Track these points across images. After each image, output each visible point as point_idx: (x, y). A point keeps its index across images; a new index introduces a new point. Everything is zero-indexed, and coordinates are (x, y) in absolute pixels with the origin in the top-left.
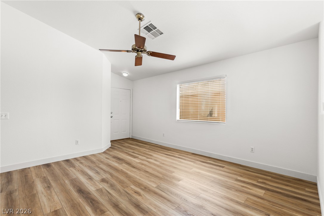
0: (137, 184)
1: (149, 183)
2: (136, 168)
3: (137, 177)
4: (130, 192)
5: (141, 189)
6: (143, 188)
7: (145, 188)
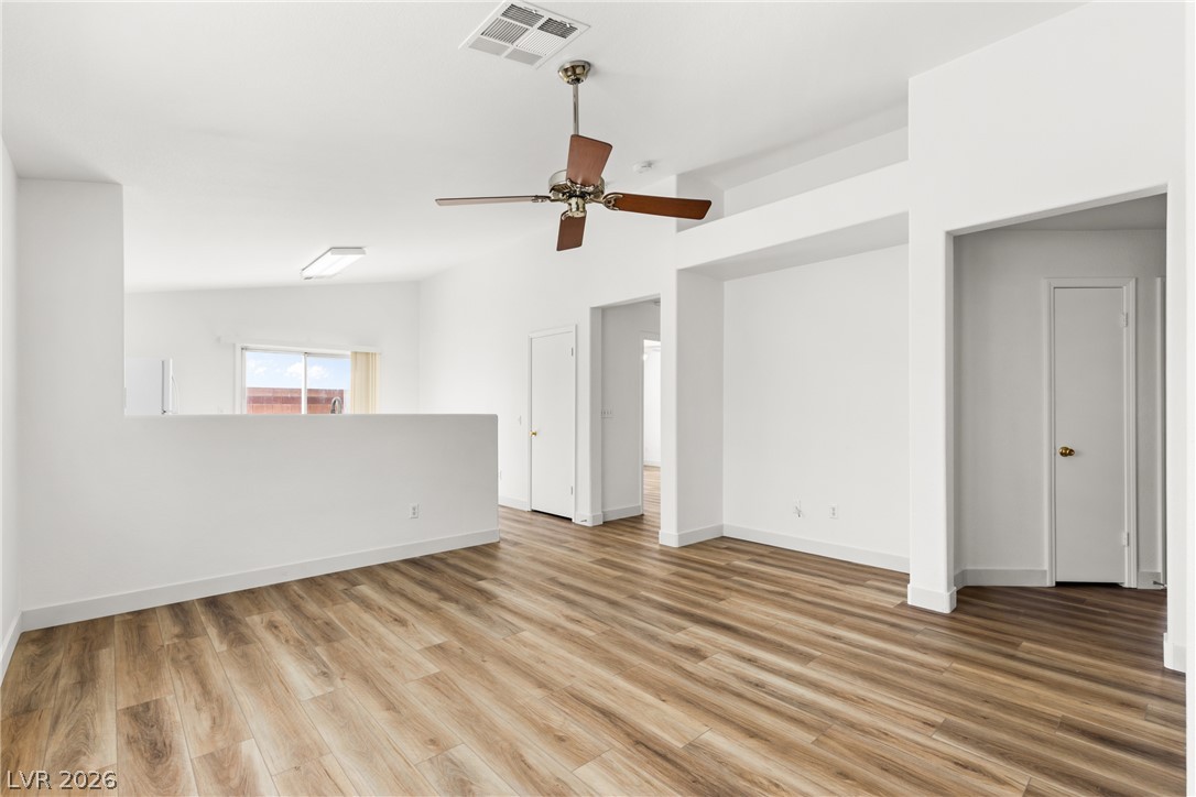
0: (576, 640)
1: (540, 642)
2: (595, 707)
3: (581, 661)
4: (592, 622)
5: (563, 628)
6: (560, 630)
7: (553, 629)
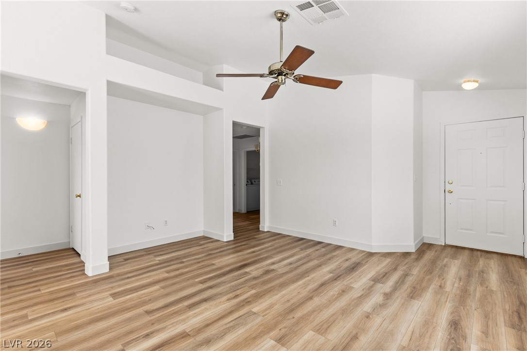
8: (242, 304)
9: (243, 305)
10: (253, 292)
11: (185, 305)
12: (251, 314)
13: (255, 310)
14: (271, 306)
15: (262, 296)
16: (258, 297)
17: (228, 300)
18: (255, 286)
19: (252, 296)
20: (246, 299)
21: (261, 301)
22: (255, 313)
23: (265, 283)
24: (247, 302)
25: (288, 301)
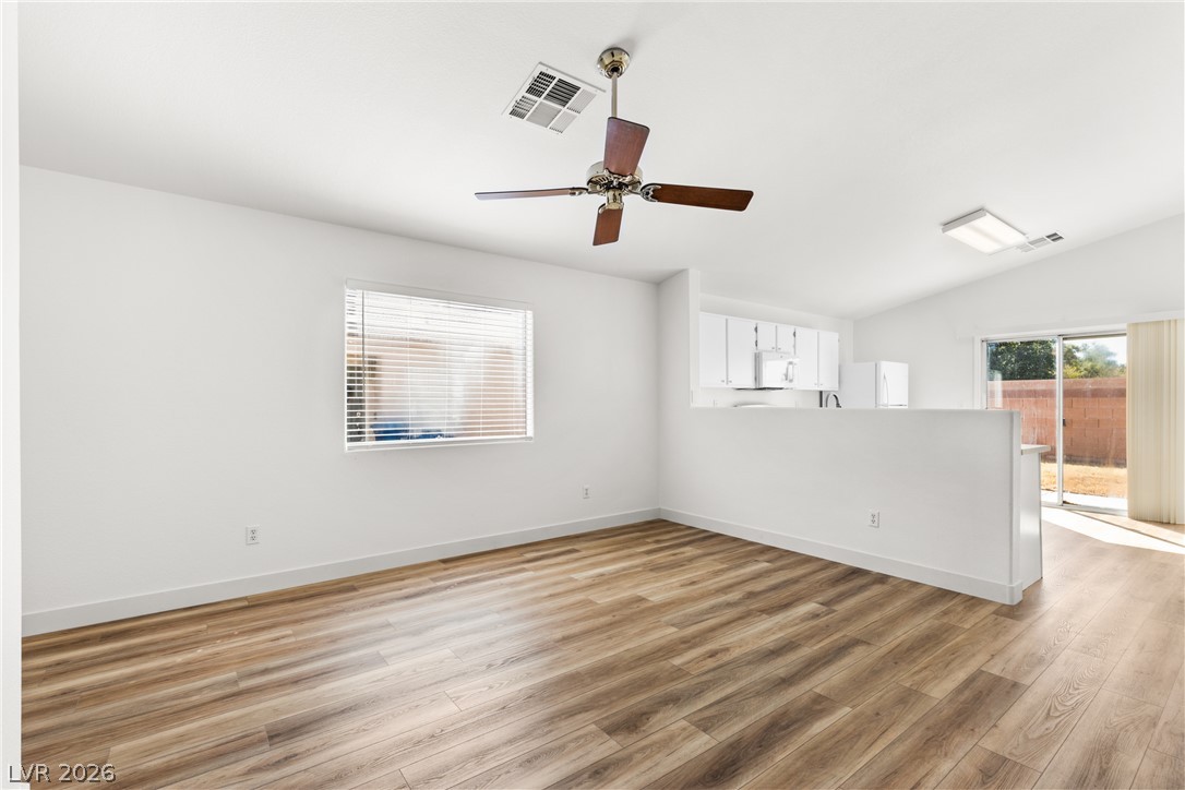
8: (698, 639)
9: (694, 638)
10: (677, 661)
11: (806, 649)
12: (680, 625)
13: (674, 629)
14: (643, 633)
15: (659, 651)
16: (669, 650)
17: (726, 650)
18: (675, 675)
19: (680, 653)
20: (690, 648)
21: (663, 642)
22: (673, 625)
23: (649, 682)
24: (689, 643)
25: (610, 638)
